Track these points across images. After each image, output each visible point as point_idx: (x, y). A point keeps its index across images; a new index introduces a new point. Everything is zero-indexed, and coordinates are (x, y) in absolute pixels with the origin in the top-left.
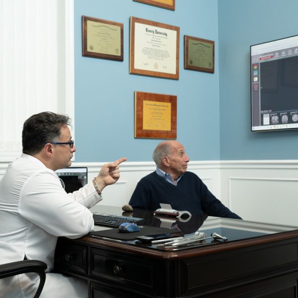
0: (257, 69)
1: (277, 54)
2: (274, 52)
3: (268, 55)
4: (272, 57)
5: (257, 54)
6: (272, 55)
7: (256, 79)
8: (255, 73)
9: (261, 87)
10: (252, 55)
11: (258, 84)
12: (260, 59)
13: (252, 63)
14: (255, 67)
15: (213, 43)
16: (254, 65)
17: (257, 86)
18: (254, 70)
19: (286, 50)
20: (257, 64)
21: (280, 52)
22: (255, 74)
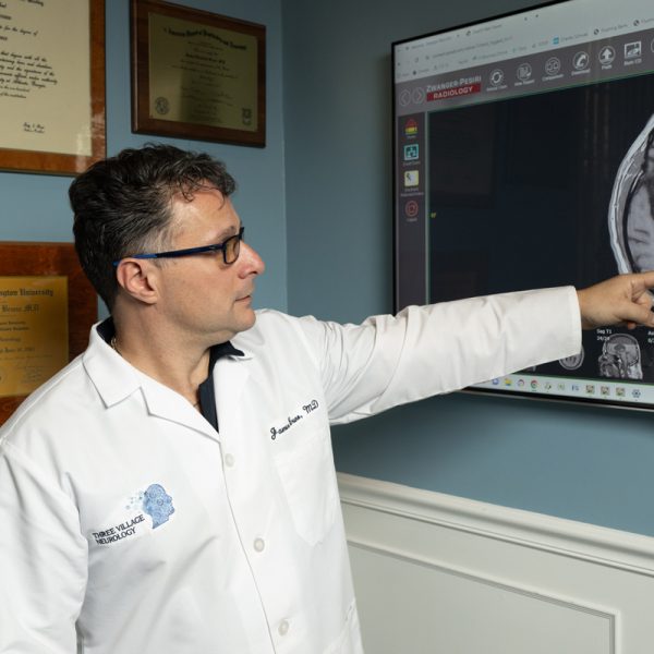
0: (419, 138)
1: (497, 78)
2: (485, 70)
3: (463, 81)
4: (476, 88)
5: (419, 76)
6: (478, 79)
7: (412, 179)
8: (411, 154)
9: (431, 211)
10: (398, 81)
11: (420, 200)
12: (430, 97)
13: (400, 112)
14: (411, 130)
15: (258, 31)
16: (407, 120)
17: (415, 206)
18: (406, 141)
19: (537, 61)
20: (417, 118)
21: (509, 67)
22: (408, 157)
